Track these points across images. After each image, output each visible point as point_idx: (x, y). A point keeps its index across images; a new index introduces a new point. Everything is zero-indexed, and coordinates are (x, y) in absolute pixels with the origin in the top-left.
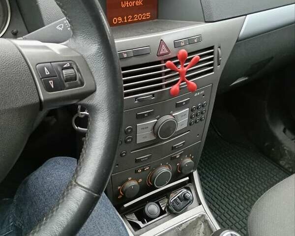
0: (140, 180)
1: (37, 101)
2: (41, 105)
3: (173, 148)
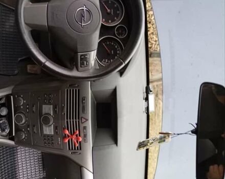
0: (22, 107)
1: (78, 51)
2: (76, 53)
3: (34, 126)
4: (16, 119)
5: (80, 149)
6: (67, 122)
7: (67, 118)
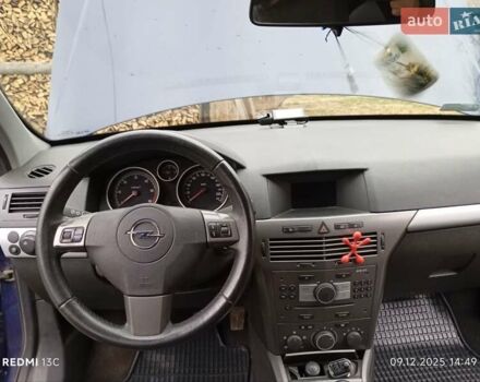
0: (304, 338)
3: (337, 316)
4: (326, 348)
5: (375, 233)
6: (328, 258)
7: (322, 258)
